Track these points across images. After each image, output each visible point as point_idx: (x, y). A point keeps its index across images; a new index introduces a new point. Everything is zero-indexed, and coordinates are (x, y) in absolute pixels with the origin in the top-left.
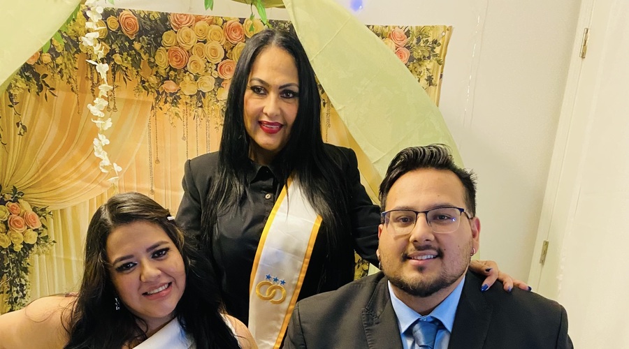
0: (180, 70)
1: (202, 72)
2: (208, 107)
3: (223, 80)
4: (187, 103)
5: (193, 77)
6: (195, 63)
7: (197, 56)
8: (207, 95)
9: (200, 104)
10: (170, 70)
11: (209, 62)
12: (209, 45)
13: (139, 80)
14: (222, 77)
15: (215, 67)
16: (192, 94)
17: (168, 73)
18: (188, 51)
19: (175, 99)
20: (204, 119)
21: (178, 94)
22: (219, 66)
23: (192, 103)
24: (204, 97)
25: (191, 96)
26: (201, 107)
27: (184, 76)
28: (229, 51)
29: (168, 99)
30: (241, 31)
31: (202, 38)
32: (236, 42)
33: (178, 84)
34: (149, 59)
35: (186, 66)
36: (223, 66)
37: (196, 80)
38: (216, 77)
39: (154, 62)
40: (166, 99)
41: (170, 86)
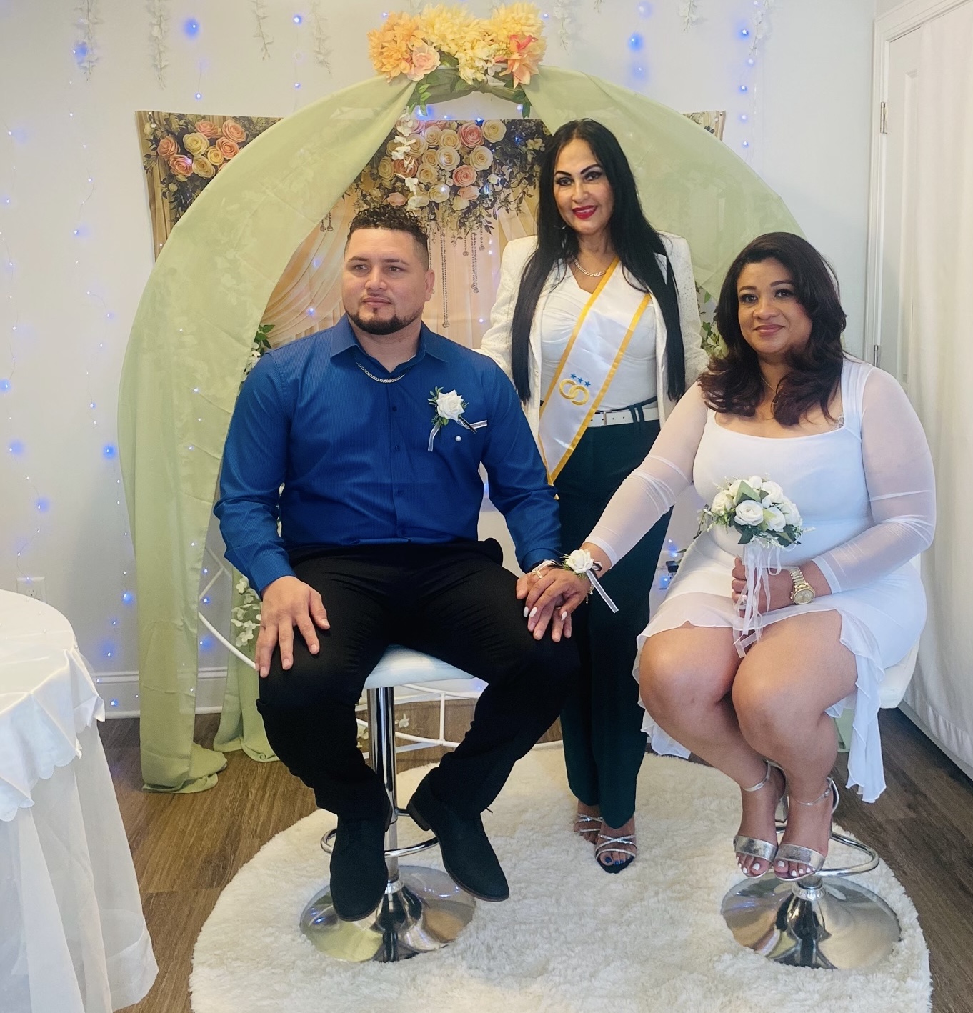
1: (433, 179)
2: (442, 219)
3: (460, 188)
5: (424, 187)
6: (426, 172)
7: (428, 164)
8: (441, 205)
9: (433, 217)
10: (396, 182)
11: (441, 169)
12: (442, 151)
13: (360, 194)
14: (457, 184)
15: (449, 174)
16: (422, 205)
17: (394, 184)
18: (417, 159)
20: (439, 233)
22: (454, 172)
23: (422, 216)
24: (438, 208)
25: (422, 208)
26: (434, 219)
28: (466, 156)
30: (479, 134)
31: (434, 145)
32: (473, 146)
33: (405, 196)
34: (371, 171)
35: (415, 175)
36: (459, 173)
37: (428, 190)
38: (451, 185)
39: (378, 173)
41: (396, 199)
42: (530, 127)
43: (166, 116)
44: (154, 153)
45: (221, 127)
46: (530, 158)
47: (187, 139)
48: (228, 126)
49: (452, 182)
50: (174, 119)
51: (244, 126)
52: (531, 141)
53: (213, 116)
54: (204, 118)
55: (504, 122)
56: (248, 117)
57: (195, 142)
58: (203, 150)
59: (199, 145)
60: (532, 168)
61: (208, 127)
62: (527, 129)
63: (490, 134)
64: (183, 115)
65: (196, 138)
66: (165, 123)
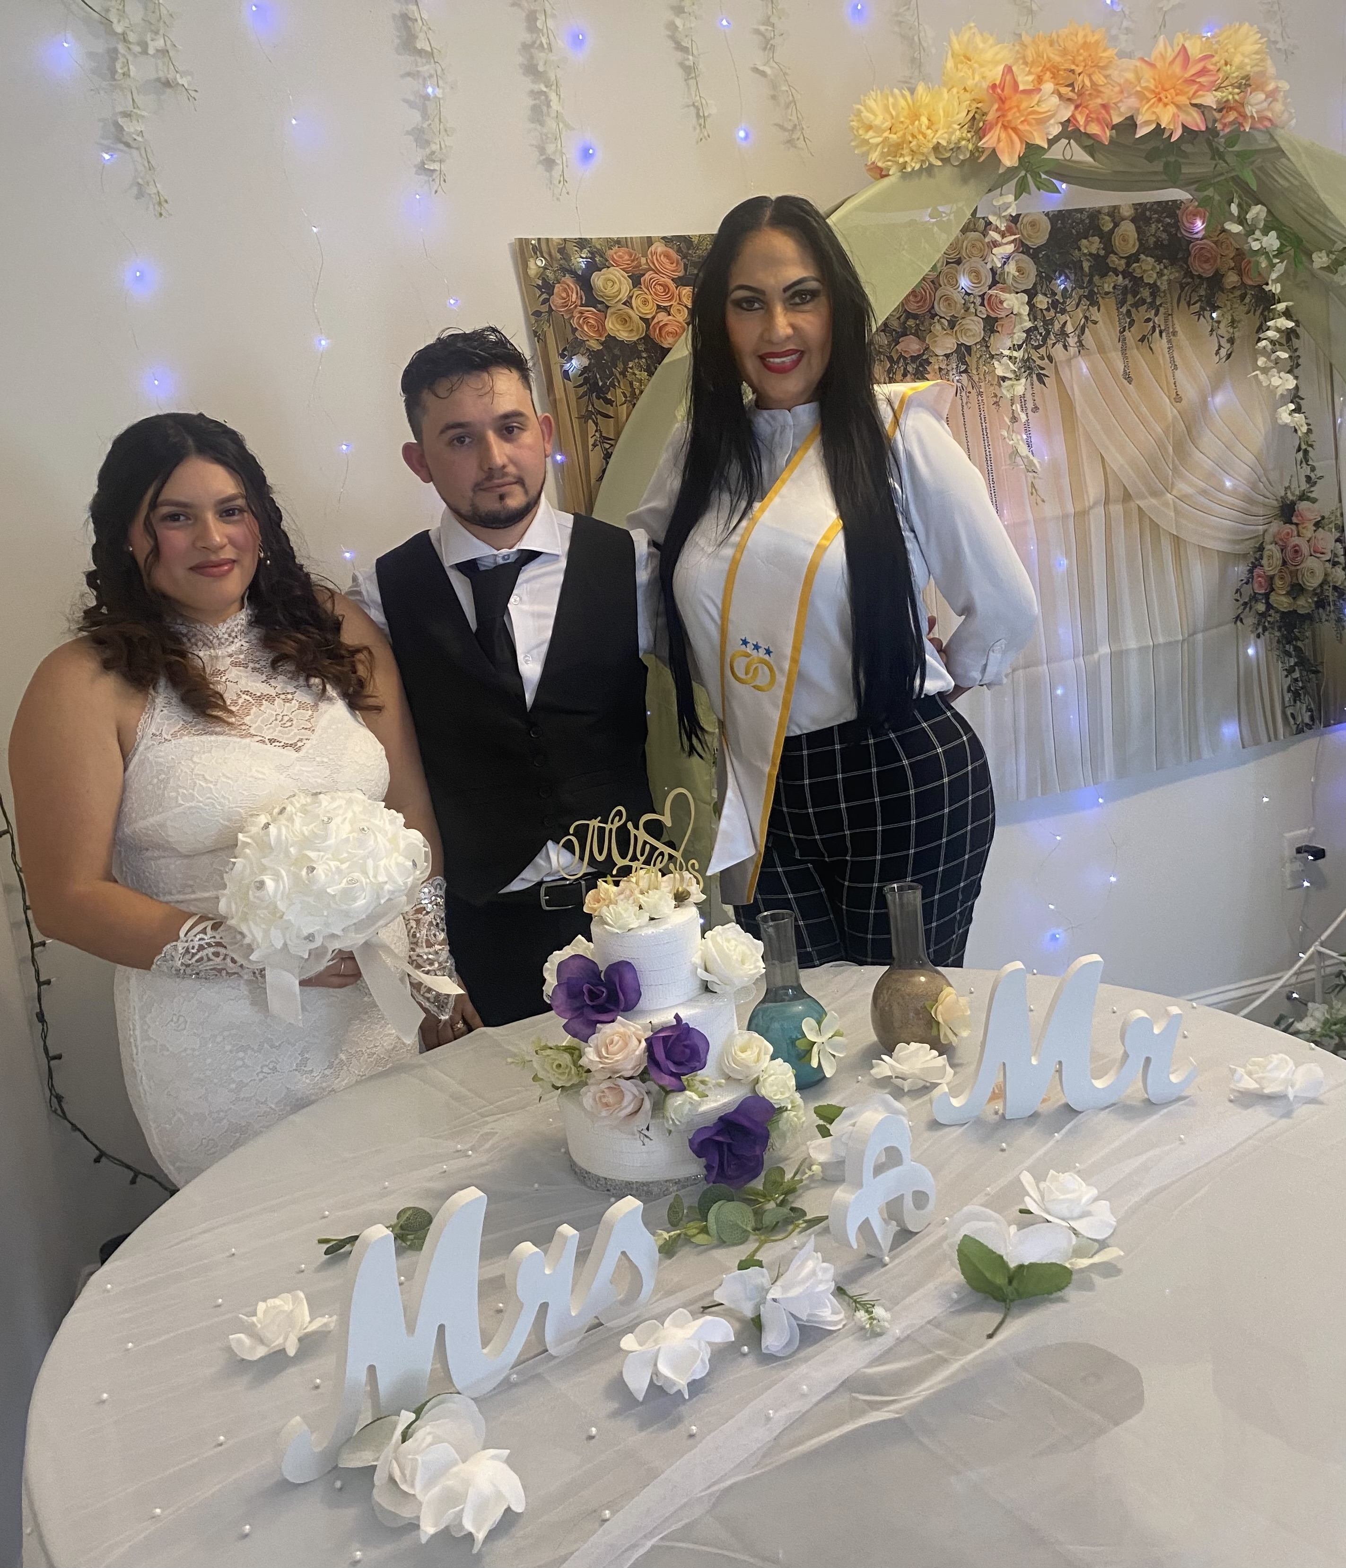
0: (924, 315)
1: (959, 312)
2: (977, 369)
3: (996, 320)
4: (940, 369)
5: (946, 323)
7: (948, 287)
8: (974, 349)
9: (963, 368)
10: (907, 318)
11: (968, 295)
12: (966, 266)
14: (993, 315)
15: (978, 301)
16: (949, 352)
17: (905, 322)
18: (932, 282)
19: (921, 365)
21: (924, 357)
23: (949, 368)
24: (970, 355)
25: (947, 356)
26: (965, 371)
27: (931, 325)
29: (910, 369)
31: (954, 256)
33: (922, 339)
35: (933, 307)
37: (952, 328)
38: (984, 316)
40: (905, 369)
41: (911, 346)
42: (1082, 221)
43: (559, 244)
44: (544, 308)
45: (645, 255)
46: (1086, 265)
47: (598, 280)
48: (656, 253)
49: (985, 312)
50: (572, 249)
51: (679, 251)
52: (1084, 241)
53: (631, 238)
54: (618, 242)
55: (1047, 214)
56: (684, 236)
57: (610, 284)
58: (624, 295)
59: (616, 287)
60: (1091, 281)
61: (627, 257)
62: (1078, 224)
63: (1030, 236)
64: (586, 239)
65: (611, 276)
66: (559, 256)
